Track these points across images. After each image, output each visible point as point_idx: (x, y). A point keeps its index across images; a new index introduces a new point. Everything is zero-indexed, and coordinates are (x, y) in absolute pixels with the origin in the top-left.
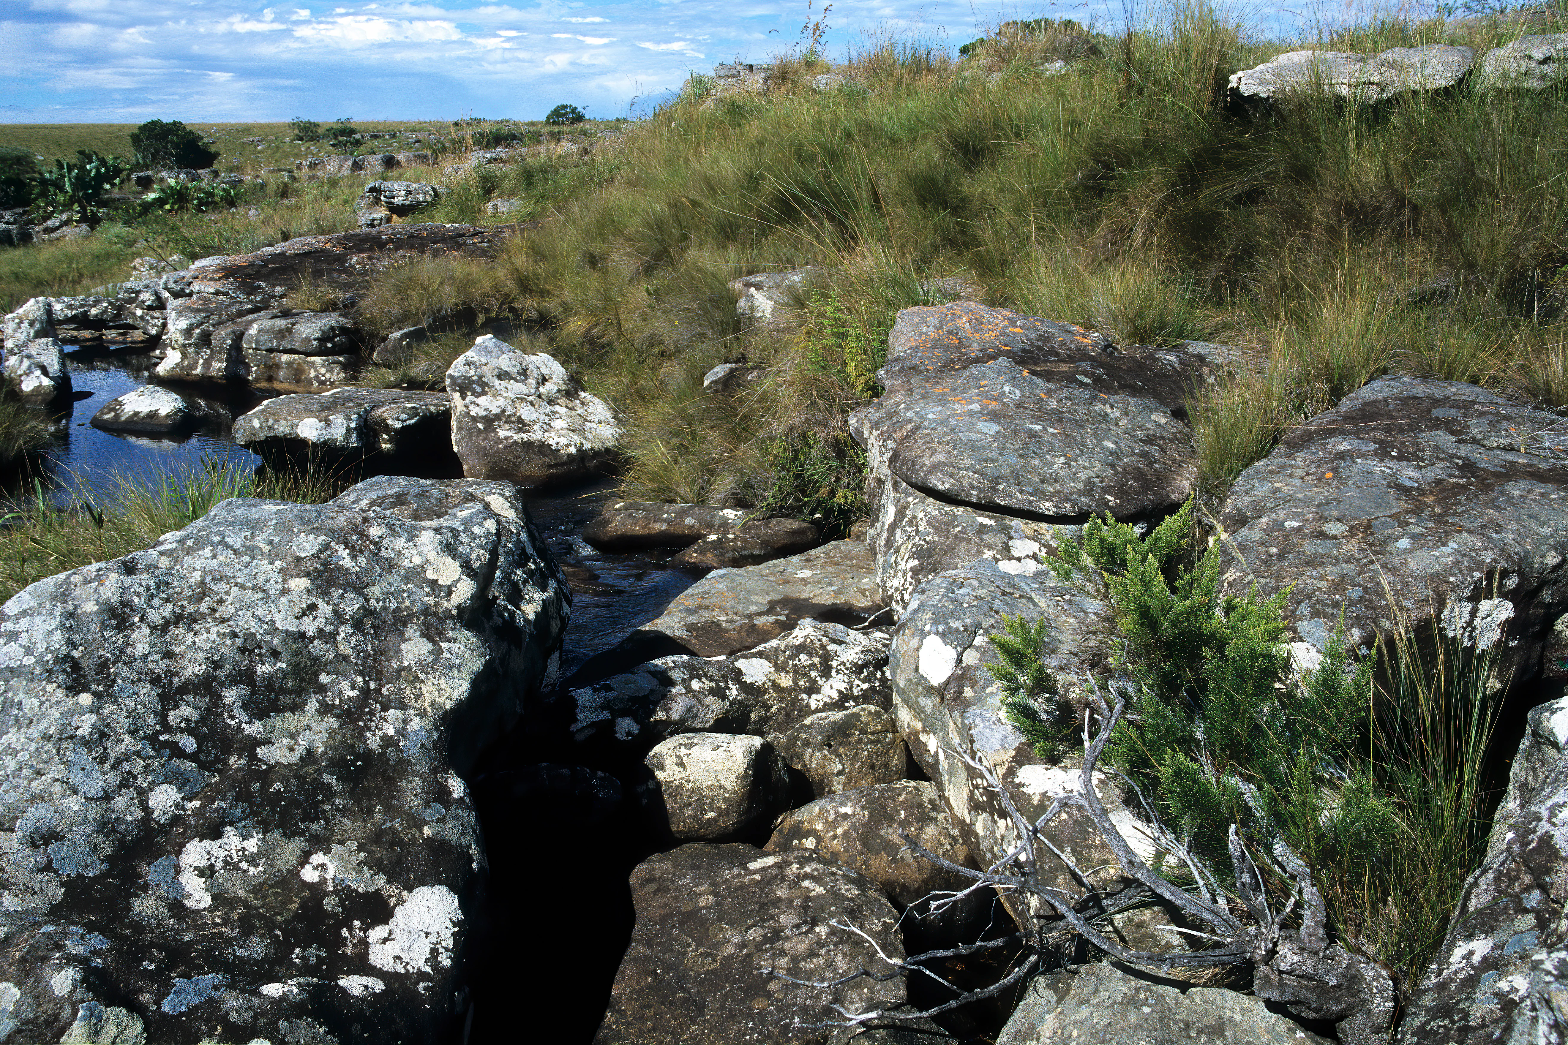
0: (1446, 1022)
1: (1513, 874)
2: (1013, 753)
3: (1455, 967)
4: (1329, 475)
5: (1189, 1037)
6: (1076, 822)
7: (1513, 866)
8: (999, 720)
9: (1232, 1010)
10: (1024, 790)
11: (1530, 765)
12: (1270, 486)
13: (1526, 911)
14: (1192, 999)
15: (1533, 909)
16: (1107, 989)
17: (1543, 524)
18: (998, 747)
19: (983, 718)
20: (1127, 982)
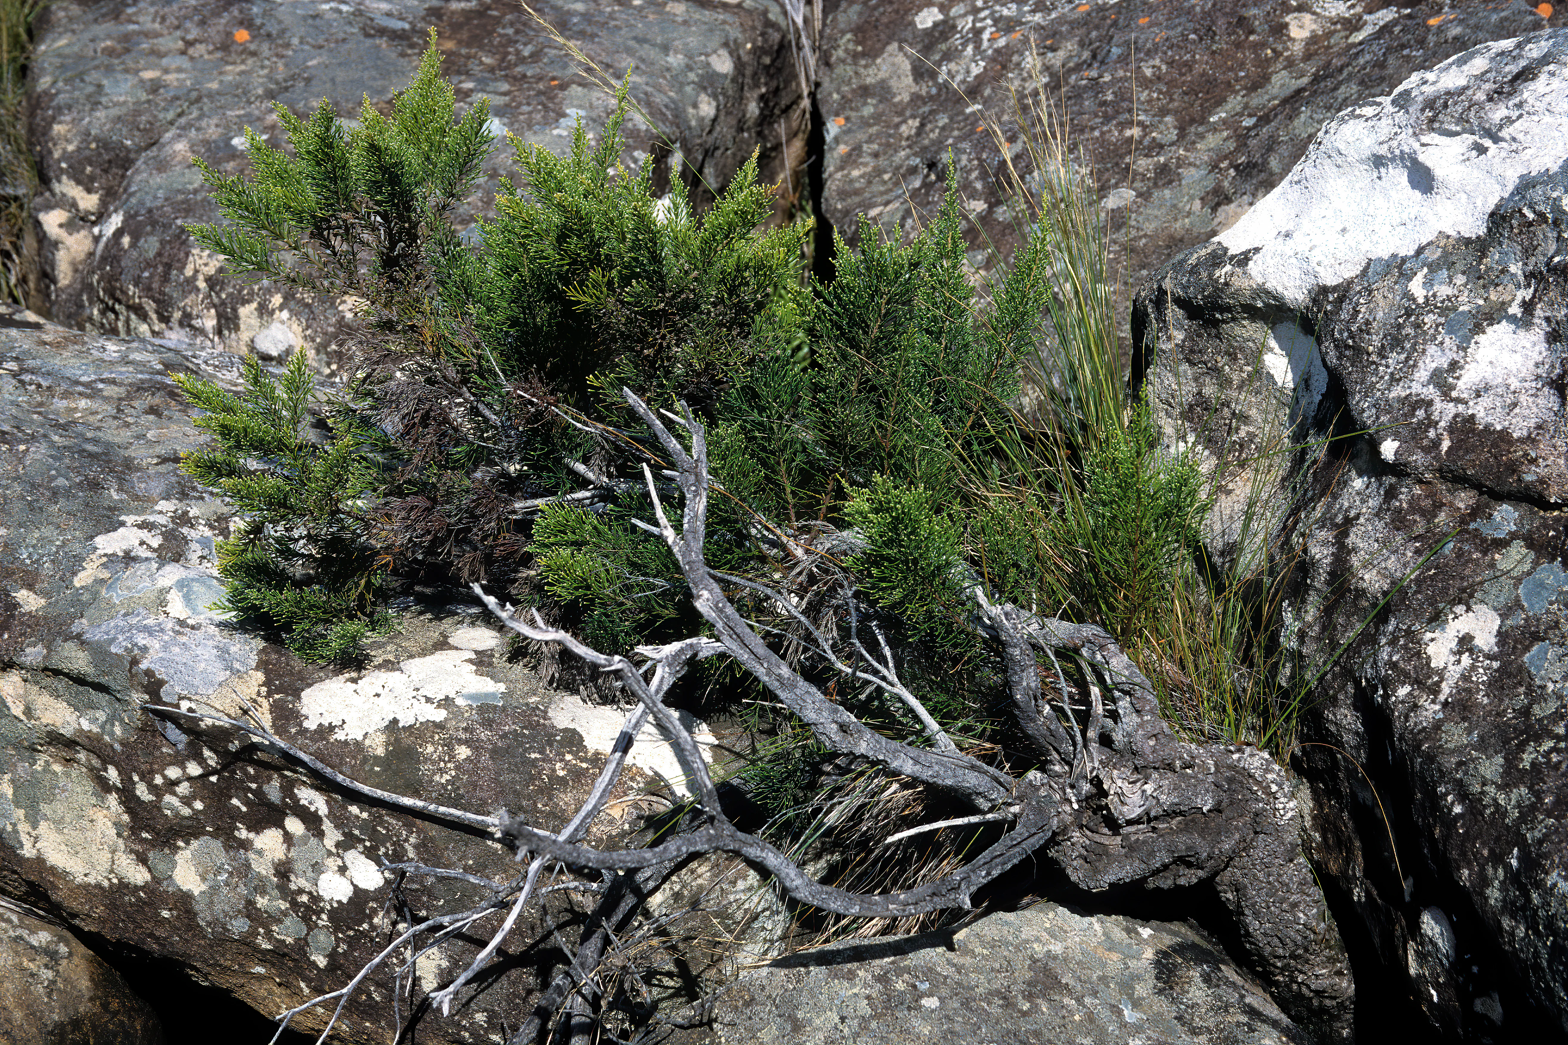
0: (1551, 744)
1: (1427, 503)
2: (260, 676)
3: (1454, 673)
4: (242, 35)
5: (1024, 1014)
6: (495, 753)
7: (1417, 490)
8: (182, 623)
9: (1038, 940)
10: (340, 736)
11: (1201, 369)
12: (132, 80)
13: (1501, 544)
14: (968, 952)
15: (1513, 536)
16: (819, 1009)
17: (666, 49)
18: (223, 675)
19: (149, 631)
20: (851, 976)
